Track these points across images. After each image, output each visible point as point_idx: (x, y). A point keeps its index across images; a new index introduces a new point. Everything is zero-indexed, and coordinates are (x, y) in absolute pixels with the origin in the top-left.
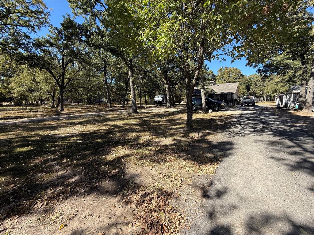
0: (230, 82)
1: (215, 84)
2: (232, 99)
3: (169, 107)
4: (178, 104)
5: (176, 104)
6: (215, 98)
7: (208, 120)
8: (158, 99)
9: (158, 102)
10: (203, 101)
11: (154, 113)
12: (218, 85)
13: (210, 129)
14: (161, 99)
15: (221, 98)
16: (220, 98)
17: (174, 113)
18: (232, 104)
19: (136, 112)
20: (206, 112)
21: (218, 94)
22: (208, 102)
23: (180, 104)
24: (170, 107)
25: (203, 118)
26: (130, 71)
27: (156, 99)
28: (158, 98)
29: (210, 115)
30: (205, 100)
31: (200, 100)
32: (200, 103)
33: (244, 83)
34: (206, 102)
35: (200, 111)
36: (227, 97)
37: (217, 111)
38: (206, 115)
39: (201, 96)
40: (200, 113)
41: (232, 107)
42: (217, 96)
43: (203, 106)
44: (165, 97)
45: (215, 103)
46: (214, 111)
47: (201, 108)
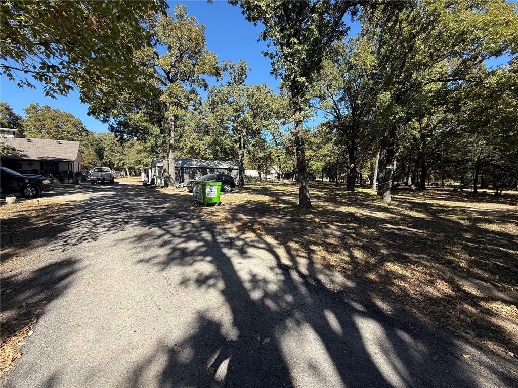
0: (62, 139)
1: (20, 136)
12: (30, 141)
15: (42, 168)
21: (33, 160)
33: (92, 145)
36: (57, 167)
42: (31, 164)
45: (24, 179)
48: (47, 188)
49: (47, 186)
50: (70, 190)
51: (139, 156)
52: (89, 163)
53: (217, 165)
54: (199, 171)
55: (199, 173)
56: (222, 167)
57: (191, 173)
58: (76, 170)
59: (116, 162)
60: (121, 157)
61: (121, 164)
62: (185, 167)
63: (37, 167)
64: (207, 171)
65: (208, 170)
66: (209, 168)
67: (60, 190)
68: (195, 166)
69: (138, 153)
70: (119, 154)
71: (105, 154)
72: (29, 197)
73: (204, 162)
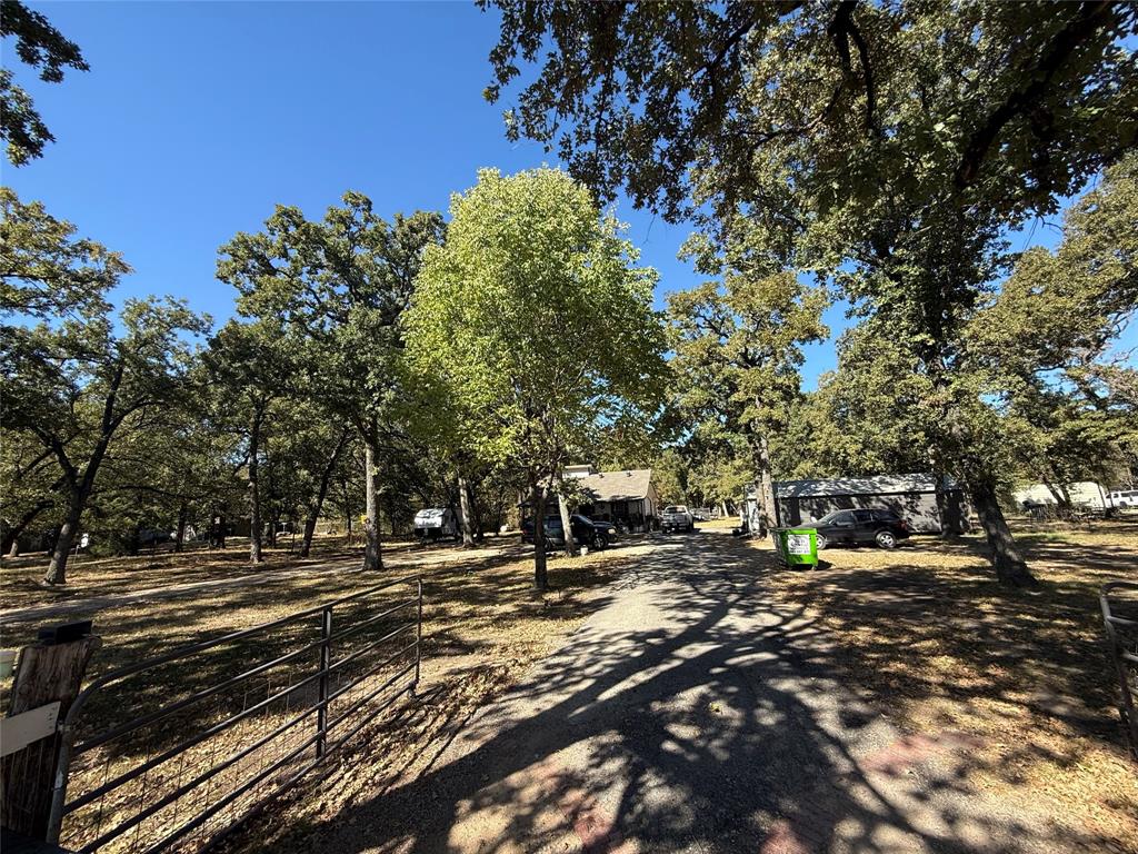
0: (634, 467)
1: (594, 471)
2: (641, 515)
3: (470, 545)
4: (492, 534)
5: (485, 535)
6: (598, 512)
7: (577, 570)
8: (426, 521)
9: (426, 531)
10: (566, 526)
11: (436, 566)
12: (602, 477)
13: (582, 585)
14: (437, 521)
15: (613, 512)
16: (610, 513)
17: (491, 562)
18: (641, 528)
19: (379, 566)
20: (575, 554)
21: (604, 502)
22: (577, 527)
23: (498, 536)
24: (473, 547)
25: (568, 567)
26: (370, 449)
27: (420, 519)
28: (428, 517)
29: (585, 559)
30: (571, 521)
31: (557, 523)
32: (557, 530)
33: (671, 467)
34: (571, 527)
35: (559, 553)
36: (627, 509)
37: (602, 549)
38: (575, 560)
39: (558, 511)
40: (561, 556)
41: (640, 538)
42: (603, 507)
43: (566, 537)
44: (452, 516)
45: (594, 528)
46: (593, 549)
47: (562, 545)
48: (612, 538)
49: (613, 536)
50: (635, 540)
51: (737, 478)
52: (669, 496)
53: (878, 485)
54: (833, 503)
55: (832, 507)
56: (889, 489)
57: (815, 507)
58: (647, 512)
59: (705, 492)
60: (712, 483)
61: (713, 495)
62: (801, 498)
63: (608, 510)
64: (851, 501)
65: (854, 499)
66: (855, 495)
67: (627, 542)
68: (821, 494)
69: (735, 474)
70: (709, 477)
71: (689, 480)
72: (598, 550)
73: (844, 483)
